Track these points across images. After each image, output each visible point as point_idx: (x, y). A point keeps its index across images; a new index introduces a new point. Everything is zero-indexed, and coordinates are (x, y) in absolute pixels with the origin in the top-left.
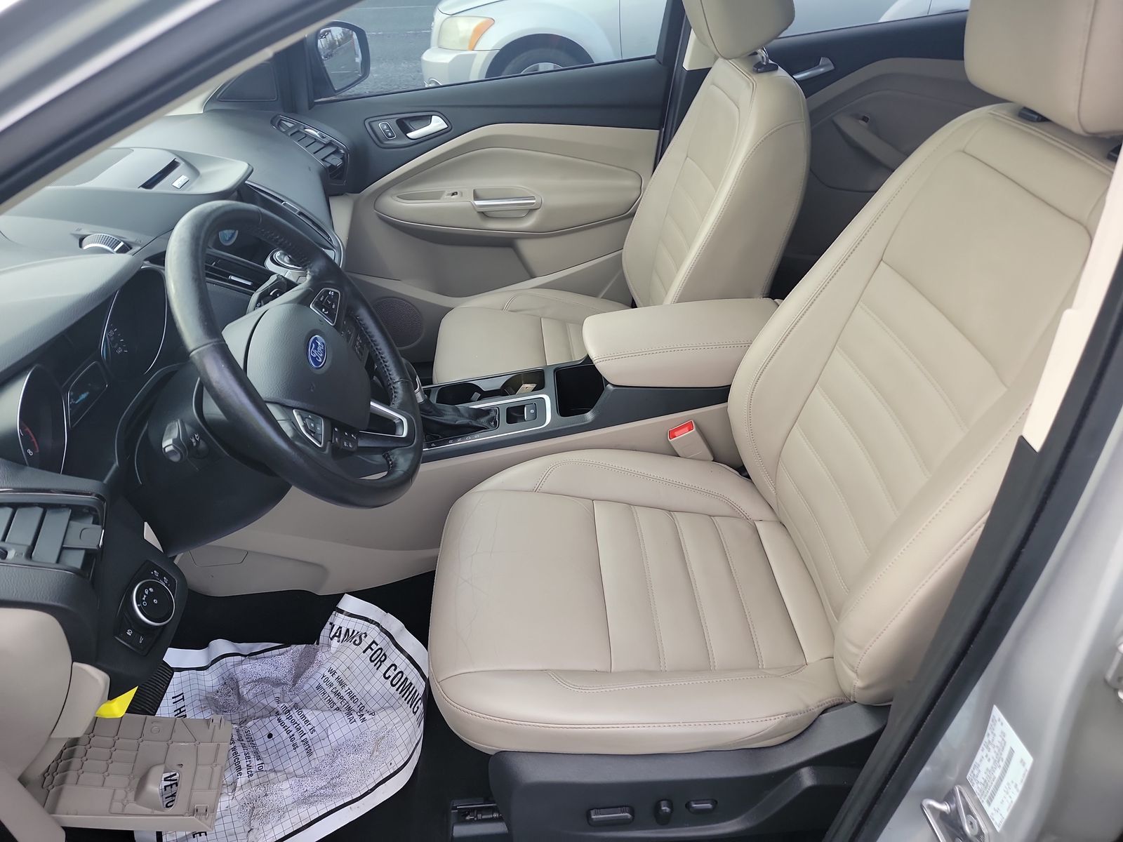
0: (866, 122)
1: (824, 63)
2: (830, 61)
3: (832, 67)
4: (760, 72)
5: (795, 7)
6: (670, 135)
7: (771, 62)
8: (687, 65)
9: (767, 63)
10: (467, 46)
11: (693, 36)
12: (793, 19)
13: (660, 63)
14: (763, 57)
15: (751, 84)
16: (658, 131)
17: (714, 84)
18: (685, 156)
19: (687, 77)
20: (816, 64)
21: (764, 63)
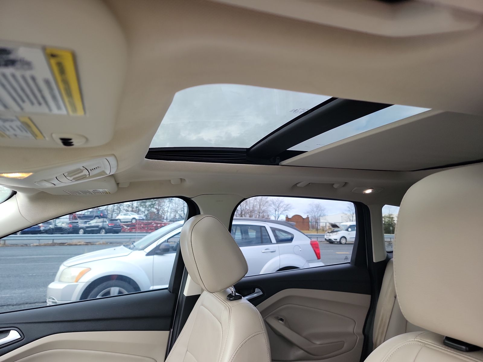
0: (283, 321)
1: (257, 291)
2: (260, 290)
3: (261, 293)
4: (232, 300)
5: (248, 264)
6: (176, 335)
7: (237, 294)
8: (186, 293)
9: (235, 294)
10: (75, 280)
11: (189, 278)
12: (247, 270)
13: (170, 292)
14: (232, 292)
15: (228, 308)
16: (168, 332)
17: (202, 305)
18: (186, 350)
19: (186, 300)
20: (254, 292)
21: (233, 295)
